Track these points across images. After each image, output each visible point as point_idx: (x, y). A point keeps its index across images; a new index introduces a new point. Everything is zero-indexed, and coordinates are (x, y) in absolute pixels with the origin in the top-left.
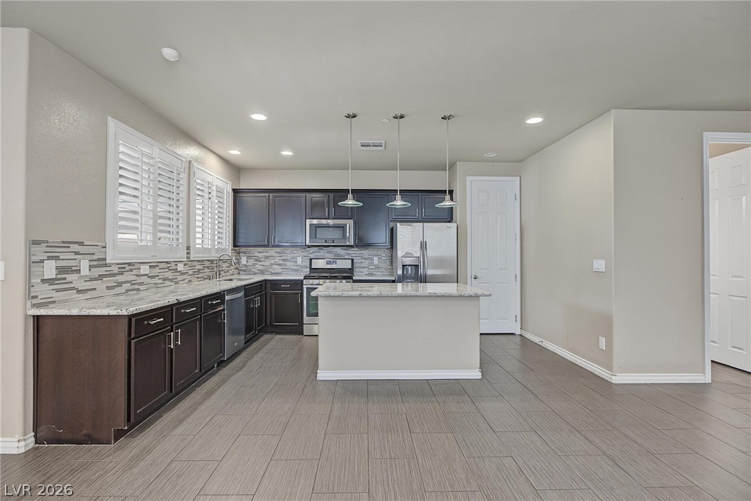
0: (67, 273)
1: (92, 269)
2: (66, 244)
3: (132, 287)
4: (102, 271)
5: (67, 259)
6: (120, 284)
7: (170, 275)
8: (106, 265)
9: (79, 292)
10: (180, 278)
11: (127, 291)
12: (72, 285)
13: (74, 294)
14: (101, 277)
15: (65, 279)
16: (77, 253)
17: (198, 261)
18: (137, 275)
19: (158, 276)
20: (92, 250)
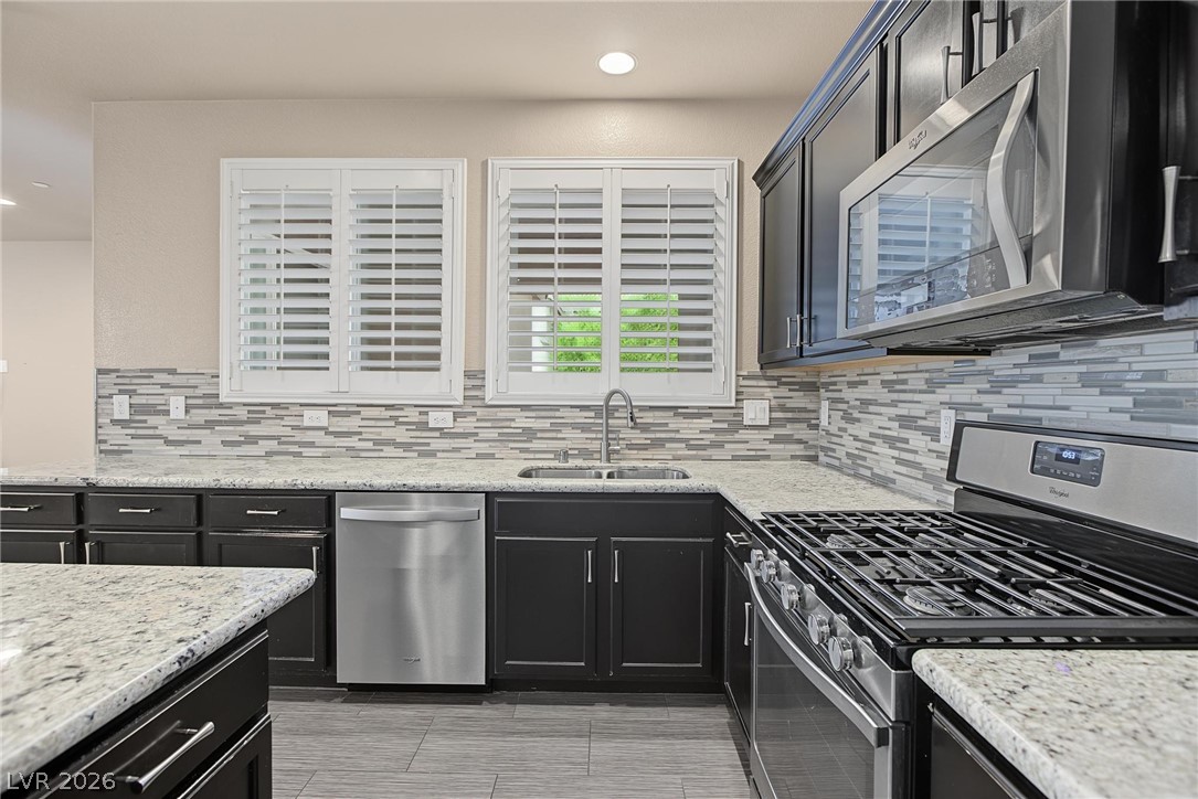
0: (149, 413)
1: (193, 411)
2: (148, 373)
3: (284, 448)
4: (214, 414)
5: (147, 393)
6: (252, 440)
7: (401, 434)
8: (221, 406)
9: (168, 442)
10: (436, 444)
11: (269, 454)
12: (158, 432)
13: (161, 445)
14: (210, 425)
15: (145, 421)
16: (164, 386)
17: (524, 408)
18: (294, 428)
19: (360, 433)
20: (193, 381)
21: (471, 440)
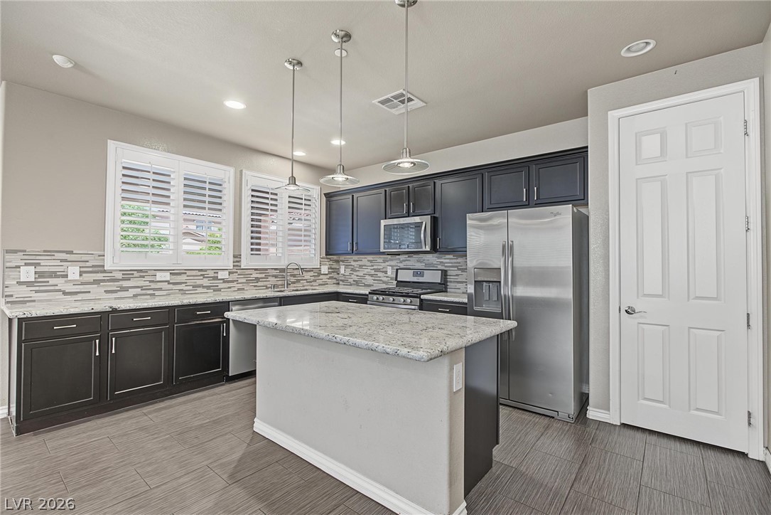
0: (51, 277)
1: (84, 275)
2: (49, 253)
3: (144, 292)
4: (100, 276)
5: (48, 265)
6: (126, 289)
7: (206, 282)
8: (105, 271)
9: (65, 293)
10: (221, 286)
11: (135, 296)
12: (57, 288)
13: (60, 295)
14: (96, 282)
15: (48, 282)
16: (62, 261)
17: (256, 269)
18: (150, 282)
19: (186, 283)
20: (85, 258)
21: (235, 283)
